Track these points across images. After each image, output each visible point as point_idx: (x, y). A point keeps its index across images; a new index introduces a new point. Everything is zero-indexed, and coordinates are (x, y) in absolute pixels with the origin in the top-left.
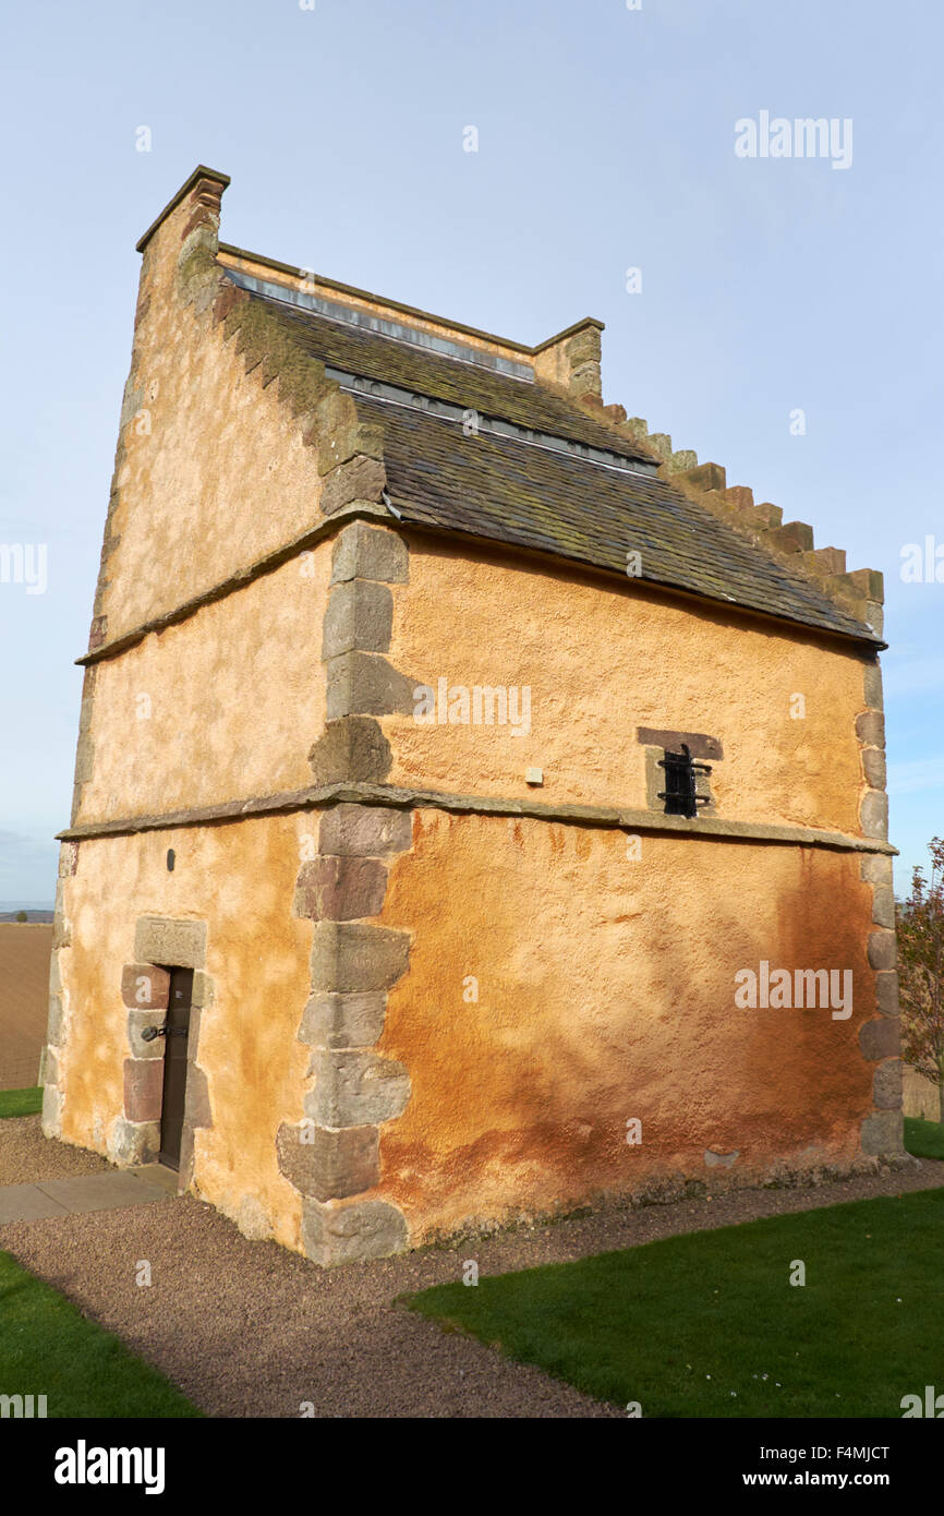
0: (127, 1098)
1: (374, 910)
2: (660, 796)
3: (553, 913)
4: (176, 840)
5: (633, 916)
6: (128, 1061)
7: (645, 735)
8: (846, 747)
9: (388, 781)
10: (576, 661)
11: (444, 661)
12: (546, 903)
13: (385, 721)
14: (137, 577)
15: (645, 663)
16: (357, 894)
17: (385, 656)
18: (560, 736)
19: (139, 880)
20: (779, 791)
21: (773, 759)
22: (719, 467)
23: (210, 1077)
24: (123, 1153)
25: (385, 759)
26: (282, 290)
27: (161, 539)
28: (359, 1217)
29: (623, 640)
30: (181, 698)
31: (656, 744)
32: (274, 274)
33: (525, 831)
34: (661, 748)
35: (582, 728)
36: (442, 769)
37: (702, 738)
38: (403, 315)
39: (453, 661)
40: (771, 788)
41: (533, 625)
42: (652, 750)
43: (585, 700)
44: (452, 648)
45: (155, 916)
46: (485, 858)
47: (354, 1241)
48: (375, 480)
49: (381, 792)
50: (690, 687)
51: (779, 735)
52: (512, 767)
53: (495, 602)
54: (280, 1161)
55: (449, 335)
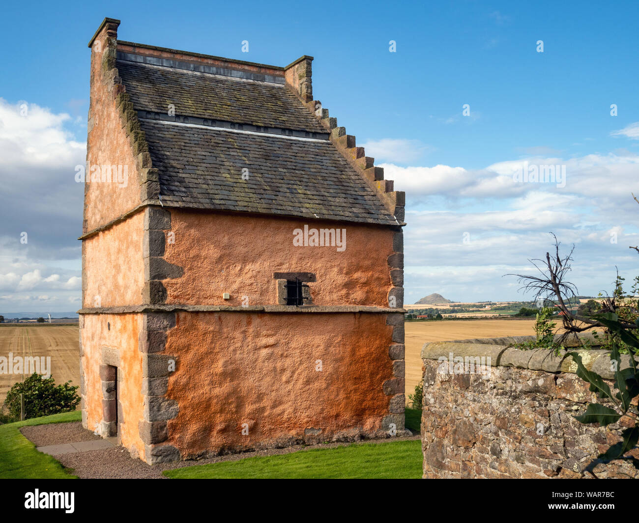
0: (104, 413)
1: (162, 349)
2: (284, 299)
3: (236, 346)
4: (110, 318)
5: (272, 345)
6: (103, 400)
7: (278, 276)
8: (381, 271)
9: (166, 303)
10: (246, 250)
11: (187, 256)
12: (233, 343)
13: (164, 281)
14: (96, 207)
15: (279, 246)
16: (155, 344)
17: (163, 257)
18: (239, 280)
19: (102, 333)
20: (344, 292)
21: (341, 279)
22: (352, 136)
23: (123, 405)
24: (104, 433)
25: (165, 295)
26: (155, 59)
27: (102, 192)
28: (161, 450)
29: (268, 238)
30: (110, 262)
31: (283, 278)
32: (151, 52)
33: (222, 317)
34: (286, 280)
35: (249, 275)
36: (188, 296)
37: (305, 274)
38: (216, 62)
39: (191, 256)
40: (340, 291)
41: (226, 238)
42: (281, 281)
43: (250, 264)
44: (191, 251)
45: (107, 347)
46: (206, 328)
47: (160, 458)
48: (156, 190)
49: (162, 308)
50: (300, 254)
51: (345, 269)
52: (218, 294)
53: (209, 231)
54: (140, 433)
55: (240, 68)
